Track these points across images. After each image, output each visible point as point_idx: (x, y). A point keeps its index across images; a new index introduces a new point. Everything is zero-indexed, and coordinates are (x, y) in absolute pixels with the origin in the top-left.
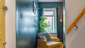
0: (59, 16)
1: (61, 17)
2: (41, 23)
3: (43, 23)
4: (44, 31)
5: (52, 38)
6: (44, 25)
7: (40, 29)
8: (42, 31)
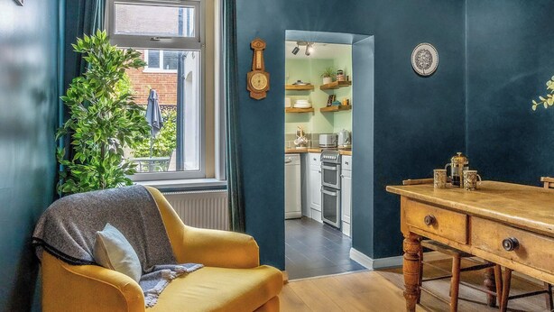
0: (241, 46)
1: (259, 55)
2: (87, 104)
3: (104, 102)
4: (118, 173)
5: (191, 232)
6: (109, 116)
7: (71, 153)
8: (91, 171)
